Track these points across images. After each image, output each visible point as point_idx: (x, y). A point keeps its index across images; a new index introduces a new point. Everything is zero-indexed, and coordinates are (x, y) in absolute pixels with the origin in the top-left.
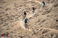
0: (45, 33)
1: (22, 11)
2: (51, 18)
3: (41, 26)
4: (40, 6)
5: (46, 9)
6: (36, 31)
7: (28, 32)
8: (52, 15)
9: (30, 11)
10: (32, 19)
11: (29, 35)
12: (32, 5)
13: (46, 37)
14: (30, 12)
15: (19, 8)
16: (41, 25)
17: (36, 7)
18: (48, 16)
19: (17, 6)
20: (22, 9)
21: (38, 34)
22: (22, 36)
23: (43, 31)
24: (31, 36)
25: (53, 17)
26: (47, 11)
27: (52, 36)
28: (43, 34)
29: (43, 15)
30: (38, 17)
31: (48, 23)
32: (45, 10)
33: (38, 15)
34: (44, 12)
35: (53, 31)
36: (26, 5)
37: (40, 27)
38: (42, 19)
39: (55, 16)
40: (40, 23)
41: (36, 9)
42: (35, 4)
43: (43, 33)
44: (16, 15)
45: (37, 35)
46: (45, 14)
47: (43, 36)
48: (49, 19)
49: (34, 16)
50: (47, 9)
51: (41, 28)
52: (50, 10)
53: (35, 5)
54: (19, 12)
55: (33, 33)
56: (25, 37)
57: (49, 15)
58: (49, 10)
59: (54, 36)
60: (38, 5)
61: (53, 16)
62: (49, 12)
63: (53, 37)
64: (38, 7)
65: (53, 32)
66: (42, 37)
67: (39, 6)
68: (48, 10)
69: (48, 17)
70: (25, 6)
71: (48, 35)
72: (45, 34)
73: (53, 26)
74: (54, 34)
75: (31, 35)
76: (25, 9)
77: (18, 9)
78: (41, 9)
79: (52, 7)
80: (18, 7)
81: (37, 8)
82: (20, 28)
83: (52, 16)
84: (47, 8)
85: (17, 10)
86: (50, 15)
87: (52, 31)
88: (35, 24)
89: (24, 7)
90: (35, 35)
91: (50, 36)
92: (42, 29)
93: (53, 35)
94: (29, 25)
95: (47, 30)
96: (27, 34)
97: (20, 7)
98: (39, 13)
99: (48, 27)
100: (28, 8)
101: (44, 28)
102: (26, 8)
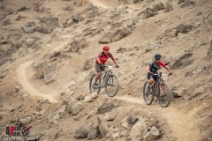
0: (107, 114)
1: (25, 28)
2: (131, 58)
4: (94, 13)
5: (113, 25)
6: (76, 105)
7: (47, 106)
8: (136, 45)
9: (55, 30)
10: (63, 60)
11: (49, 117)
12: (65, 6)
13: (109, 126)
14: (57, 34)
15: (16, 16)
17: (79, 14)
19: (8, 7)
20: (27, 21)
21: (82, 113)
22: (22, 120)
23: (101, 104)
24: (56, 122)
25: (138, 53)
26: (118, 31)
27: (132, 122)
28: (100, 116)
30: (83, 51)
31: (120, 75)
32: (109, 27)
33: (84, 46)
34: (106, 36)
35: (135, 104)
36: (41, 8)
39: (147, 51)
41: (80, 23)
42: (75, 4)
43: (101, 111)
44: (2, 41)
45: (77, 120)
46: (111, 42)
47: (100, 121)
48: (125, 61)
49: (69, 46)
50: (119, 25)
51: (94, 94)
52: (129, 26)
53: (74, 7)
55: (62, 110)
56: (35, 125)
57: (124, 47)
58: (125, 29)
59: (138, 124)
60: (86, 7)
61: (140, 51)
62: (125, 35)
63: (135, 126)
64: (84, 16)
65: (135, 110)
66: (96, 125)
67: (91, 11)
68: (121, 28)
69: (120, 54)
70: (38, 11)
71: (118, 118)
72: (107, 116)
74: (140, 118)
75: (57, 116)
76: (37, 21)
77: (12, 21)
78: (95, 23)
80: (12, 13)
81: (83, 19)
82: (17, 90)
83: (134, 51)
84: (119, 21)
85: (7, 23)
86: (127, 46)
87: (133, 106)
88: (73, 79)
89: (35, 13)
90: (72, 118)
91: (125, 124)
92: (95, 98)
93: (137, 120)
94: (51, 79)
95: (115, 101)
96: (42, 112)
97: (21, 13)
98: (89, 39)
100: (48, 19)
102: (42, 16)
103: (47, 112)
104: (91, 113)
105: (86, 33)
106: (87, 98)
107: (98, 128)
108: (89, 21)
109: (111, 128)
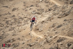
0: (60, 42)
1: (32, 12)
2: (69, 23)
3: (56, 33)
4: (56, 7)
5: (63, 12)
6: (49, 39)
7: (40, 39)
8: (70, 19)
9: (43, 13)
10: (45, 23)
11: (40, 43)
12: (46, 5)
13: (61, 47)
14: (43, 15)
15: (29, 8)
16: (56, 31)
17: (51, 8)
18: (65, 20)
19: (27, 5)
20: (33, 10)
21: (52, 42)
22: (31, 44)
23: (58, 39)
24: (43, 45)
26: (64, 14)
27: (69, 45)
28: (58, 43)
29: (59, 19)
30: (52, 21)
31: (65, 29)
32: (61, 12)
33: (52, 19)
34: (60, 15)
36: (38, 5)
37: (54, 34)
38: (57, 23)
40: (55, 28)
41: (51, 11)
42: (50, 4)
43: (58, 41)
44: (25, 17)
45: (50, 44)
46: (62, 17)
47: (58, 45)
48: (67, 24)
49: (47, 19)
51: (56, 35)
52: (68, 12)
53: (49, 5)
54: (29, 14)
55: (45, 41)
56: (35, 46)
58: (67, 13)
60: (54, 5)
62: (67, 15)
63: (70, 47)
64: (53, 8)
65: (70, 41)
66: (56, 46)
70: (37, 6)
71: (64, 44)
72: (60, 43)
73: (71, 33)
74: (72, 44)
75: (43, 43)
76: (36, 10)
77: (28, 10)
78: (56, 11)
79: (70, 9)
80: (28, 7)
81: (52, 9)
82: (30, 34)
83: (70, 21)
85: (26, 11)
86: (68, 19)
87: (69, 40)
88: (49, 30)
89: (36, 7)
90: (48, 44)
91: (67, 46)
92: (56, 37)
93: (71, 45)
94: (41, 30)
95: (63, 38)
96: (38, 42)
97: (31, 7)
98: (54, 16)
99: (64, 34)
100: (40, 9)
101: (59, 35)
102: (38, 8)
103: (40, 41)
104: (55, 42)
105: (53, 14)
106: (54, 37)
107: (57, 47)
108: (54, 10)
109: (62, 47)
